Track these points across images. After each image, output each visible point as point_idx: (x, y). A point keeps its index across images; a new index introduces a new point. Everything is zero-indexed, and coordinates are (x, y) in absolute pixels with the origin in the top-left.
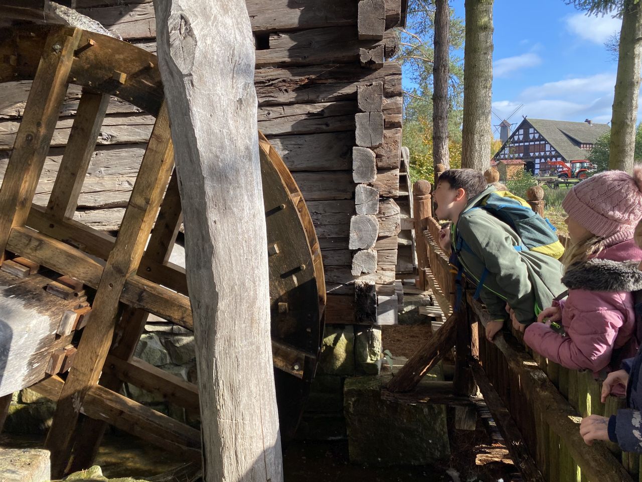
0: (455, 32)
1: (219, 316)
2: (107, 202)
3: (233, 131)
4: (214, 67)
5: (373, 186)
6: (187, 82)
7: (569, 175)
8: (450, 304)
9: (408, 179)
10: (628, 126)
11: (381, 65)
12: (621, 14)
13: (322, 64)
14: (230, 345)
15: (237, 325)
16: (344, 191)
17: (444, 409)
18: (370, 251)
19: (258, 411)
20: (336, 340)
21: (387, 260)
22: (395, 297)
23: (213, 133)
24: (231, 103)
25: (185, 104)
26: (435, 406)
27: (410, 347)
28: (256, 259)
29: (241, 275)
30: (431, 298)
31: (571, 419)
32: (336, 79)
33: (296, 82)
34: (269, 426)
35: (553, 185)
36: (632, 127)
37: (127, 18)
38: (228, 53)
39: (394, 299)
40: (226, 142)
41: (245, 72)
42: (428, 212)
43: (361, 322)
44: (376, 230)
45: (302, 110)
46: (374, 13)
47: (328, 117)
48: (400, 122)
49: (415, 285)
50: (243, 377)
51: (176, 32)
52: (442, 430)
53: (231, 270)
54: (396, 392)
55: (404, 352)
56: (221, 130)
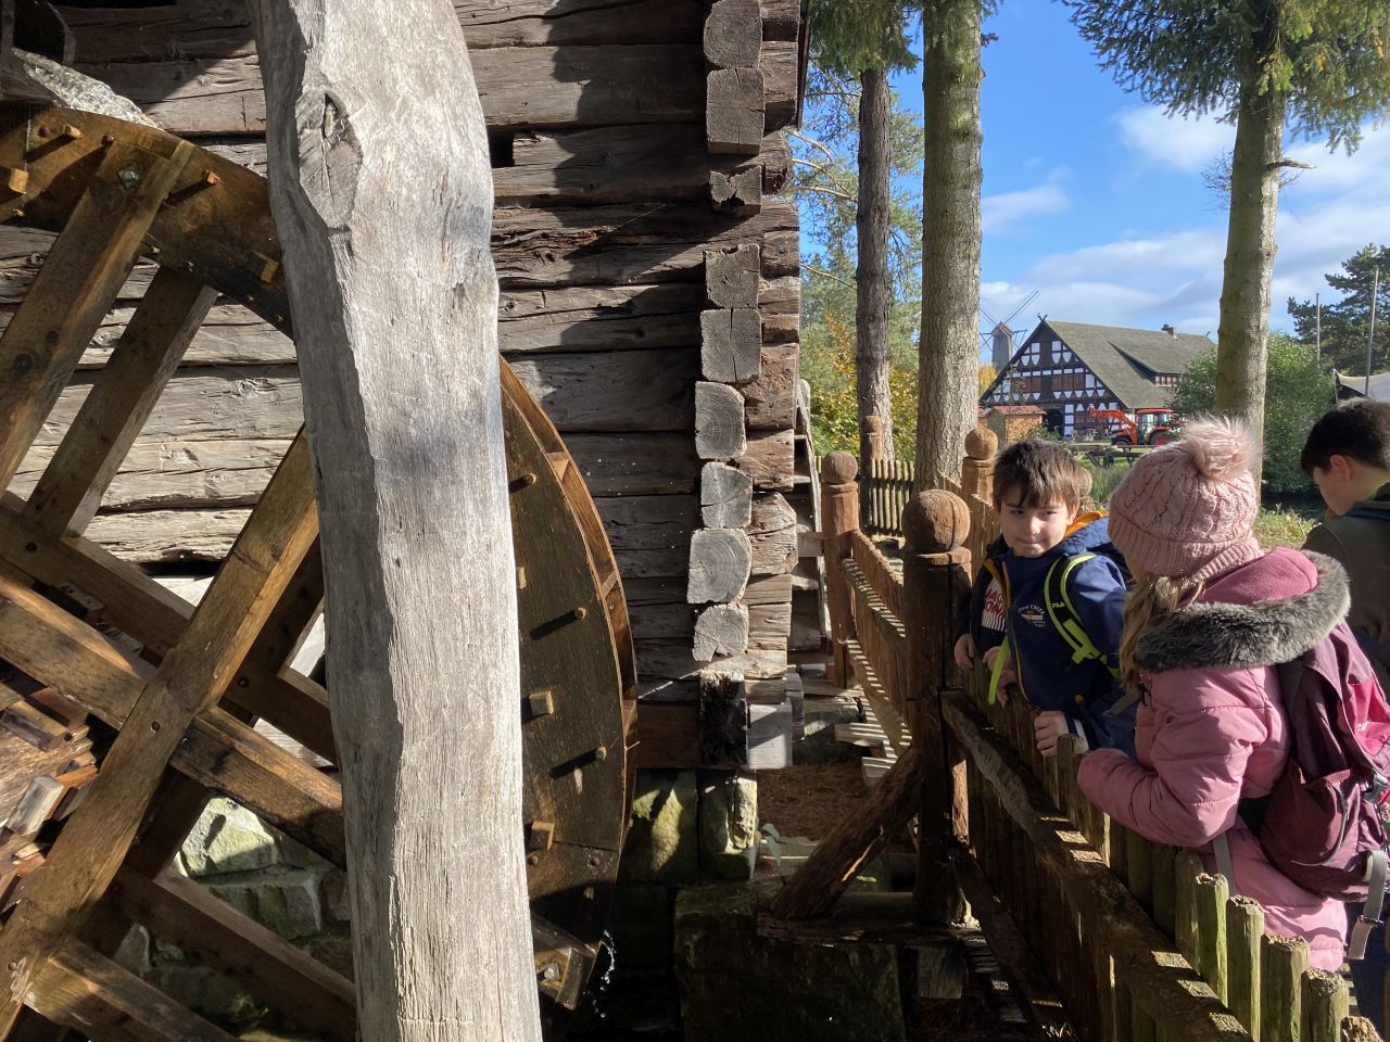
0: (902, 140)
1: (404, 780)
2: (137, 498)
3: (444, 357)
4: (401, 214)
5: (738, 466)
6: (337, 246)
7: (1134, 439)
8: (902, 718)
9: (810, 449)
10: (1252, 341)
11: (756, 209)
12: (1233, 115)
13: (628, 203)
14: (429, 847)
15: (445, 800)
16: (677, 476)
17: (892, 953)
18: (732, 606)
19: (493, 997)
20: (658, 805)
21: (769, 626)
22: (786, 707)
23: (397, 361)
24: (438, 294)
25: (333, 295)
26: (874, 947)
27: (817, 813)
28: (491, 645)
29: (458, 685)
30: (859, 705)
31: (1185, 986)
32: (658, 234)
33: (572, 240)
34: (519, 1029)
35: (1102, 460)
36: (1260, 344)
37: (191, 88)
38: (434, 183)
39: (785, 710)
40: (427, 382)
41: (470, 226)
42: (851, 519)
43: (715, 764)
44: (746, 562)
45: (584, 301)
46: (742, 99)
47: (640, 316)
48: (796, 332)
49: (825, 676)
50: (459, 920)
51: (315, 131)
52: (890, 1000)
53: (435, 673)
54: (791, 919)
55: (803, 825)
56: (416, 353)
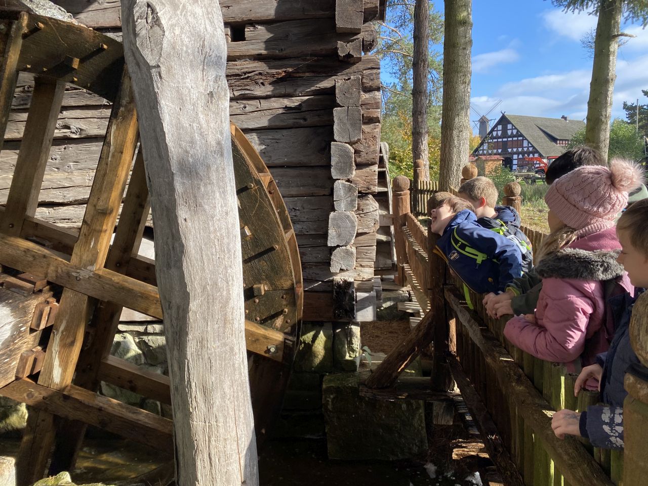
0: (435, 27)
1: (191, 317)
2: (77, 198)
3: (204, 126)
4: (183, 59)
5: (351, 182)
6: (155, 74)
8: (428, 300)
9: (387, 175)
10: (603, 122)
11: (359, 59)
12: (597, 11)
13: (299, 57)
14: (202, 347)
15: (209, 326)
16: (323, 187)
17: (422, 405)
18: (348, 247)
19: (232, 413)
20: (315, 338)
21: (366, 257)
22: (373, 293)
23: (183, 127)
24: (201, 96)
25: (153, 97)
26: (413, 401)
27: (389, 343)
28: (229, 258)
29: (214, 275)
30: (409, 294)
31: (545, 413)
32: (313, 72)
33: (273, 76)
34: (244, 428)
35: (530, 181)
36: (606, 124)
37: (95, 6)
38: (198, 44)
39: (373, 295)
40: (197, 137)
41: (217, 64)
42: (406, 208)
43: (341, 319)
44: (355, 227)
45: (278, 104)
46: (352, 6)
47: (306, 111)
48: (379, 118)
49: (394, 281)
50: (216, 378)
51: (143, 21)
52: (420, 426)
53: (203, 269)
54: (375, 389)
55: (382, 348)
56: (191, 124)
